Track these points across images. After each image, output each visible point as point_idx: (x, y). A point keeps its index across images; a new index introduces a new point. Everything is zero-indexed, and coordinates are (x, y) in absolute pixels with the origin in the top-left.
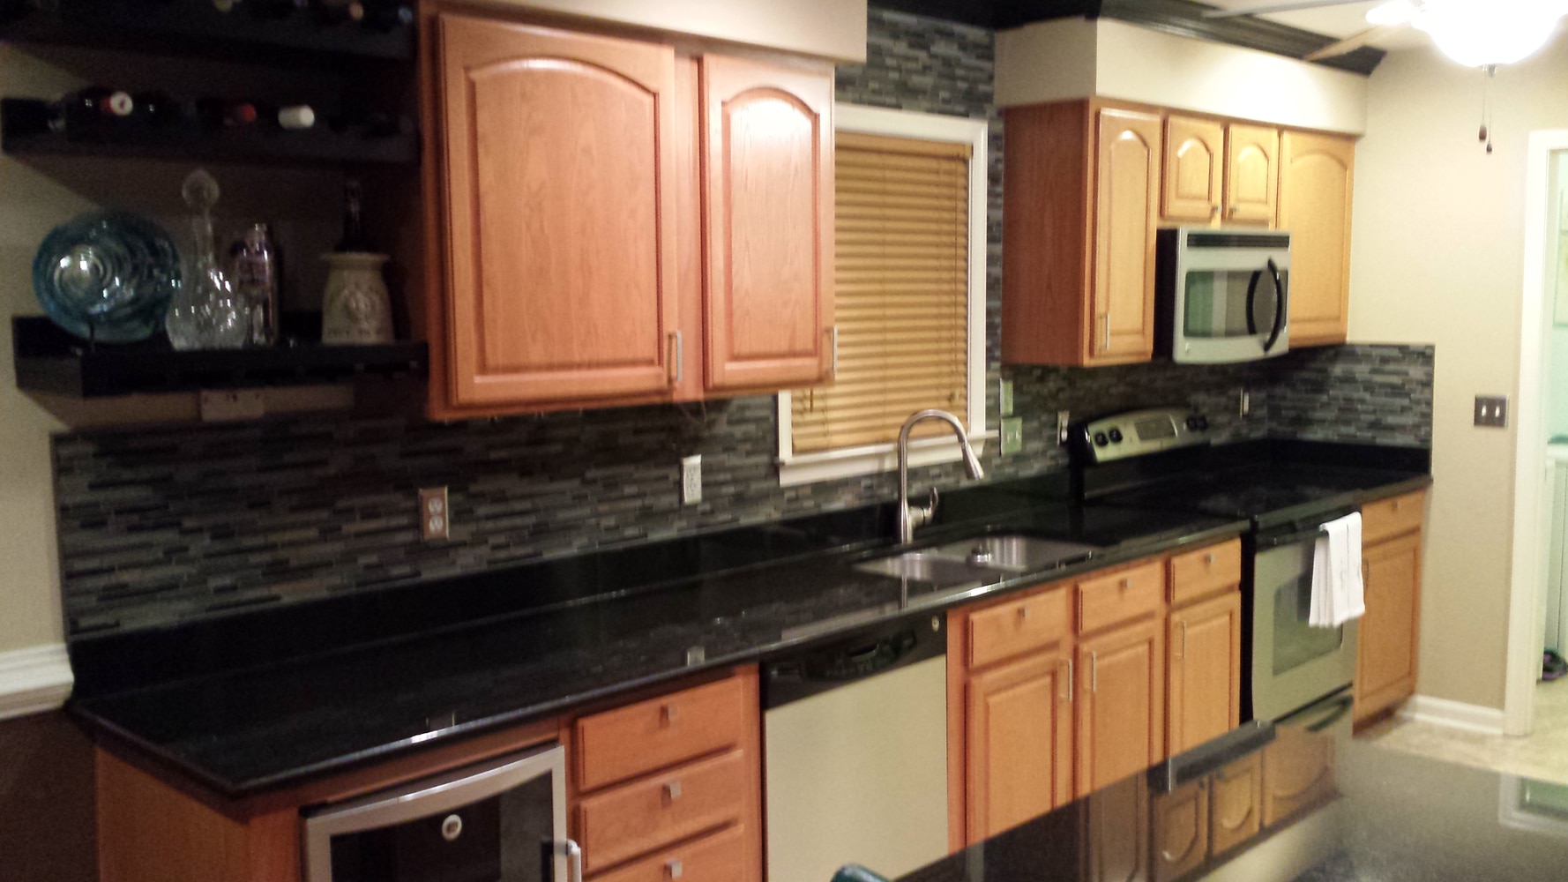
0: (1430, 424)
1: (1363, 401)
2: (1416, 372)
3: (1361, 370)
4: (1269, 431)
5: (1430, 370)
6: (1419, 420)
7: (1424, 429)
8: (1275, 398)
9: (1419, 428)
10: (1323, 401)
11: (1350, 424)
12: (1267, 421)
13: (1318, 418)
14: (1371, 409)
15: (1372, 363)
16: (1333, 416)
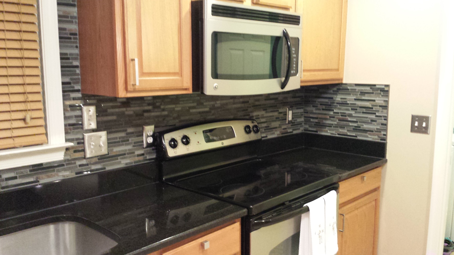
0: (386, 130)
1: (350, 116)
2: (379, 100)
3: (350, 99)
4: (305, 130)
5: (387, 99)
6: (380, 127)
7: (383, 133)
8: (307, 113)
9: (380, 132)
10: (331, 115)
11: (344, 128)
12: (303, 124)
13: (328, 124)
14: (355, 120)
15: (356, 95)
16: (336, 123)
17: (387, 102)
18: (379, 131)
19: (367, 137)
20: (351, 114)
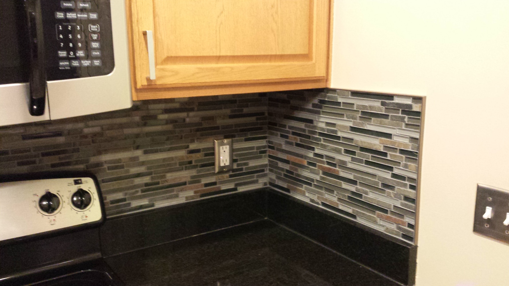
0: (415, 214)
1: (343, 165)
3: (342, 127)
4: (271, 184)
5: (417, 136)
6: (402, 204)
7: (408, 220)
8: (272, 148)
9: (402, 216)
10: (310, 158)
11: (332, 191)
12: (267, 172)
13: (307, 178)
14: (351, 177)
15: (354, 118)
16: (318, 178)
17: (417, 141)
18: (400, 213)
19: (375, 222)
20: (344, 163)
